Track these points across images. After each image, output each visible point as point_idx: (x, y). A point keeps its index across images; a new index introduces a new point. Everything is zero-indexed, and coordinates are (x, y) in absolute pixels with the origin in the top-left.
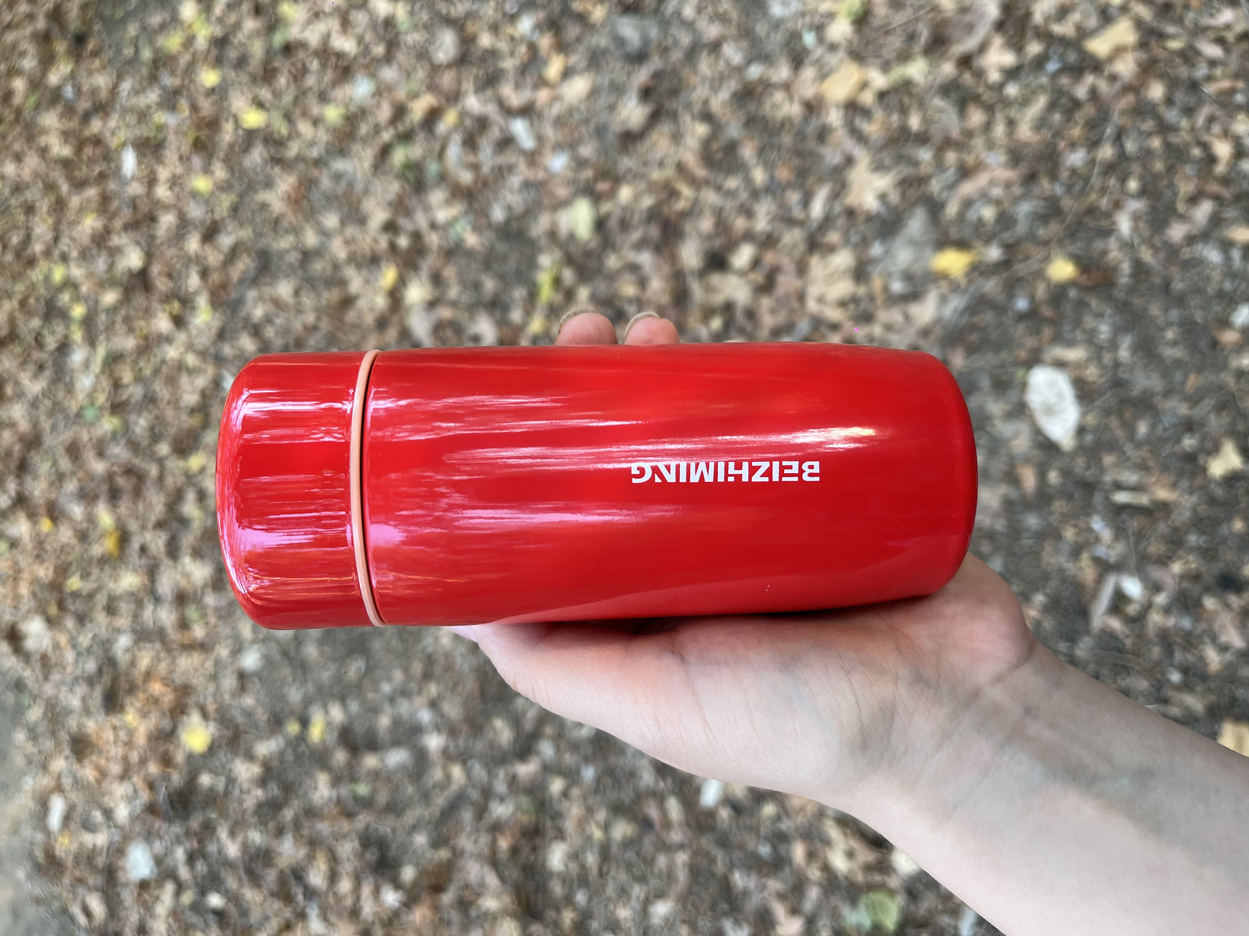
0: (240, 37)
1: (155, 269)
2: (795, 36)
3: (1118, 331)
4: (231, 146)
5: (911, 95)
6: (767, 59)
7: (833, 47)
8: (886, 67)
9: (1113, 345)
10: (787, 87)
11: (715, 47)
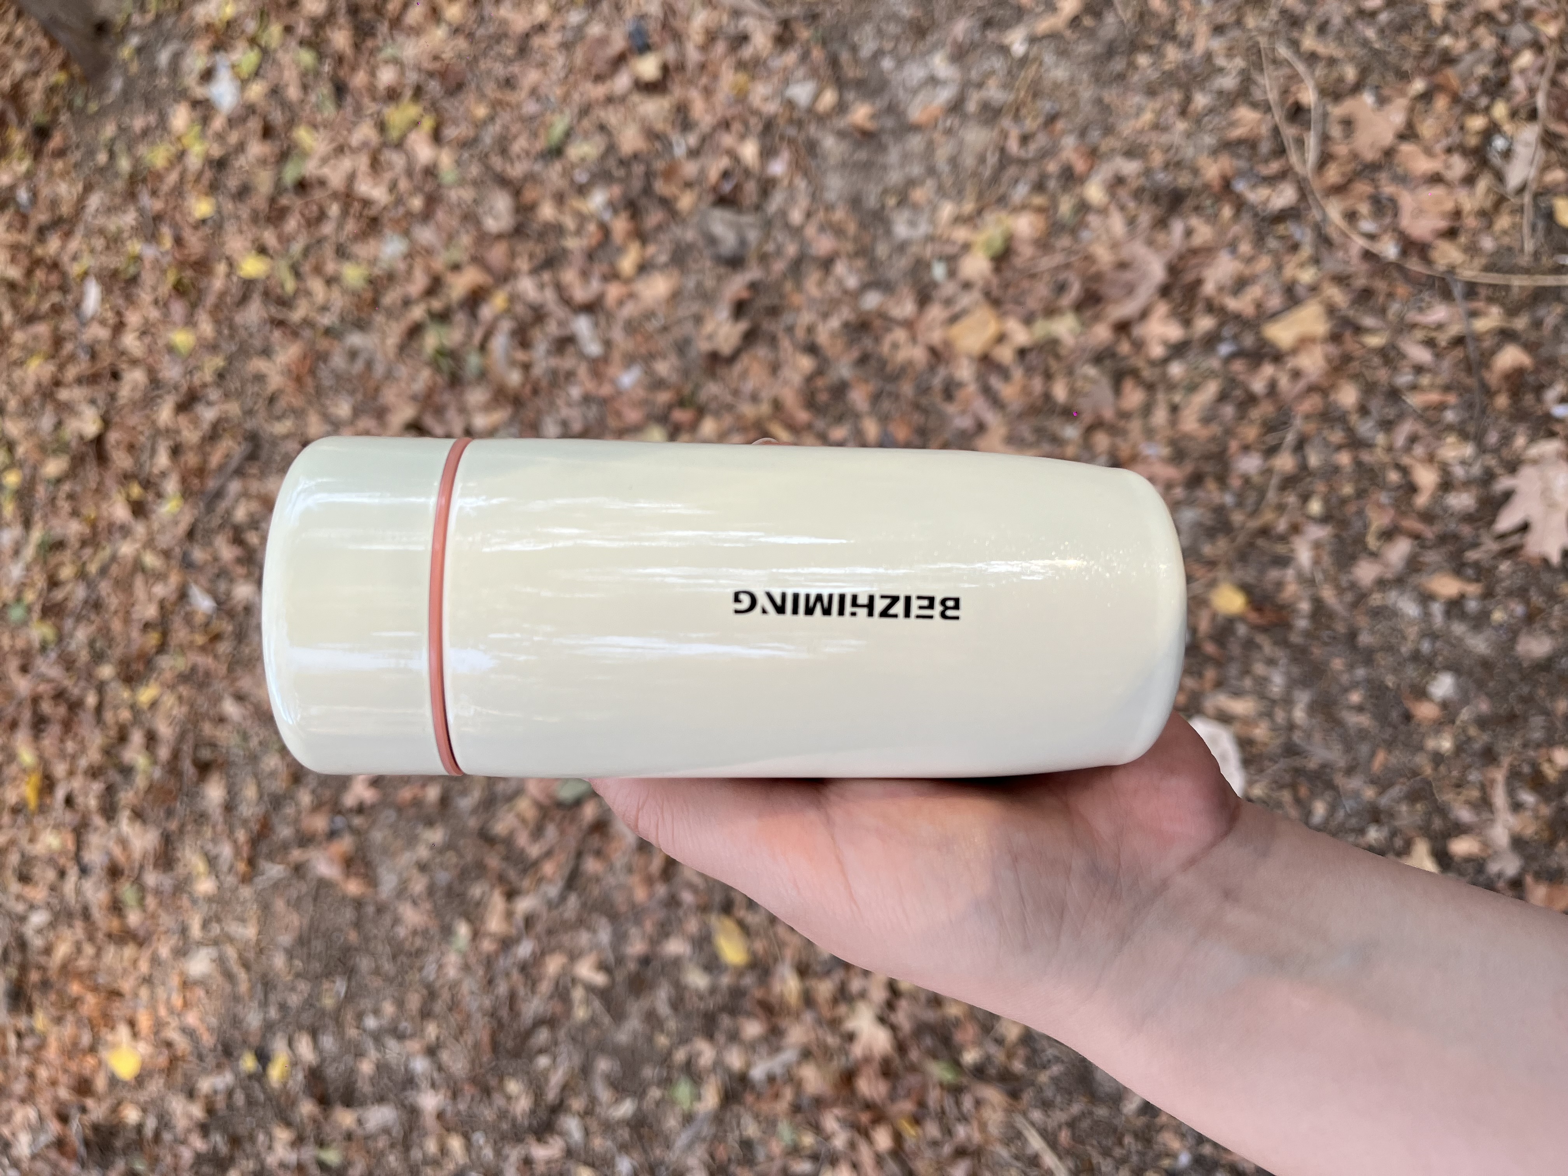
0: (242, 162)
1: (113, 437)
2: (921, 266)
3: (1292, 684)
4: (222, 295)
5: (1058, 357)
6: (886, 287)
7: (967, 286)
8: (1028, 320)
9: (1287, 702)
10: (909, 325)
11: (827, 264)
